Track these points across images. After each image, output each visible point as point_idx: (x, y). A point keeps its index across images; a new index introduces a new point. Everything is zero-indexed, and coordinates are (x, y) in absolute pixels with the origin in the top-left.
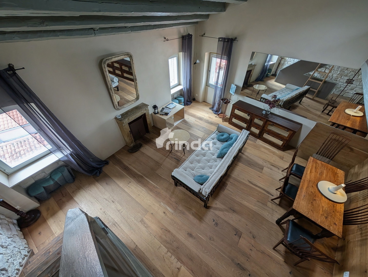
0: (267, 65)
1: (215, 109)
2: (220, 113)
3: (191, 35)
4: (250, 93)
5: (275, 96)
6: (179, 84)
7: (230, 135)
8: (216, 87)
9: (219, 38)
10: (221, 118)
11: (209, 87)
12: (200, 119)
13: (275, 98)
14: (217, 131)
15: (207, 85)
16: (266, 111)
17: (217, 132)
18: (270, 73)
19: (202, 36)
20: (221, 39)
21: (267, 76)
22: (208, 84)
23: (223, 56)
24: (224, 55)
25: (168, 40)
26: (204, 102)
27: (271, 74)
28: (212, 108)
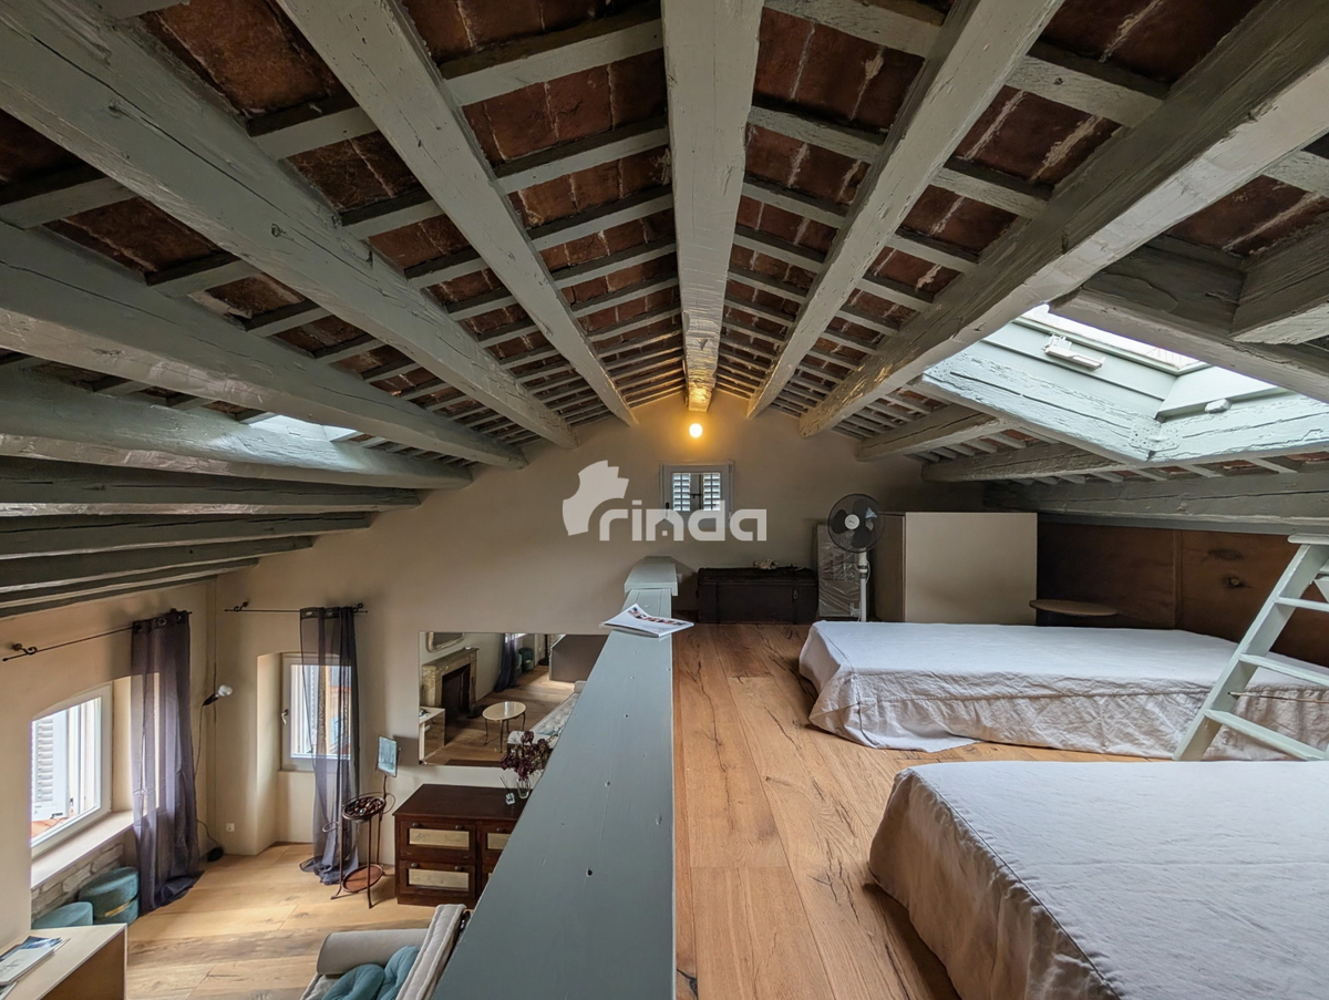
0: (512, 642)
1: (328, 860)
2: (355, 866)
3: (185, 615)
4: (480, 738)
5: (529, 736)
6: (115, 810)
7: (384, 966)
8: (319, 764)
9: (303, 612)
10: (356, 892)
11: (291, 774)
12: (243, 949)
13: (530, 740)
14: (322, 980)
15: (282, 764)
16: (514, 791)
17: (322, 986)
18: (532, 658)
19: (237, 609)
20: (309, 613)
21: (525, 669)
22: (285, 762)
23: (327, 655)
24: (332, 653)
25: (33, 651)
26: (277, 844)
27: (537, 660)
28: (315, 865)
